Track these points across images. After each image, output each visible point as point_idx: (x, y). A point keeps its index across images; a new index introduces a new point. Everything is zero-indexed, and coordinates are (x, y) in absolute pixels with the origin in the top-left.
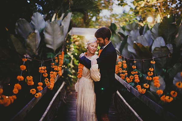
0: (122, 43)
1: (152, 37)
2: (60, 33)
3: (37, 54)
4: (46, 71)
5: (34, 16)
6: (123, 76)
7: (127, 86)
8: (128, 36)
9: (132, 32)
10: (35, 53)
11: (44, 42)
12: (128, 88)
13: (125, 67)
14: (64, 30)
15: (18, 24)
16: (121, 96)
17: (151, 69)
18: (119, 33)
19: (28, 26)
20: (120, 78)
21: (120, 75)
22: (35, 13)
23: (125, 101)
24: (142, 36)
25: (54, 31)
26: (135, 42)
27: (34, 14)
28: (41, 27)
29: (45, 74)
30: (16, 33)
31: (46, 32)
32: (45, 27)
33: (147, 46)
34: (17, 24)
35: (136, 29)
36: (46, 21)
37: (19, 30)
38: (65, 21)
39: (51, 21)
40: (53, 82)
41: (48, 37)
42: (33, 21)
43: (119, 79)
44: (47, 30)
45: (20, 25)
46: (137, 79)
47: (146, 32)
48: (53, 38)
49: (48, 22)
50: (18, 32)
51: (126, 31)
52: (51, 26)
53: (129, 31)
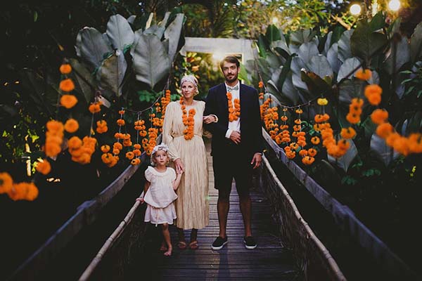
0: (283, 69)
1: (339, 56)
2: (161, 53)
3: (120, 94)
4: (144, 127)
5: (112, 22)
6: (273, 134)
7: (276, 150)
8: (294, 55)
9: (303, 47)
10: (116, 92)
11: (132, 70)
12: (278, 153)
14: (170, 46)
15: (82, 38)
18: (276, 49)
19: (101, 40)
20: (269, 136)
21: (270, 131)
22: (114, 16)
24: (320, 55)
25: (150, 49)
26: (303, 69)
27: (111, 18)
28: (125, 43)
29: (143, 132)
30: (78, 54)
31: (136, 51)
32: (133, 44)
34: (79, 38)
35: (311, 40)
36: (136, 32)
37: (84, 49)
38: (171, 30)
39: (144, 30)
41: (138, 61)
42: (109, 30)
43: (268, 139)
44: (138, 49)
45: (86, 39)
46: (286, 137)
47: (331, 46)
48: (150, 64)
49: (139, 32)
50: (81, 52)
51: (291, 45)
52: (145, 41)
53: (297, 45)
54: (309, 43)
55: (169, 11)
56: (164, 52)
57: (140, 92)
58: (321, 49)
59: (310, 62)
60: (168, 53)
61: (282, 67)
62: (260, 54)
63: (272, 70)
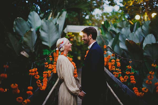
0: (114, 40)
1: (142, 34)
3: (34, 51)
4: (37, 73)
5: (31, 15)
6: (117, 75)
7: (121, 86)
8: (119, 33)
9: (123, 30)
10: (32, 49)
12: (123, 88)
13: (119, 65)
14: (59, 28)
15: (16, 23)
16: (115, 95)
17: (152, 72)
18: (111, 30)
19: (25, 24)
20: (113, 75)
21: (114, 73)
22: (32, 12)
23: (119, 100)
24: (133, 33)
25: (49, 28)
26: (127, 39)
27: (30, 13)
28: (36, 26)
29: (37, 76)
30: (14, 31)
31: (42, 29)
32: (41, 26)
33: (138, 43)
34: (15, 23)
35: (127, 26)
36: (42, 20)
37: (17, 28)
38: (60, 20)
39: (47, 19)
40: (46, 83)
41: (43, 34)
42: (29, 19)
43: (112, 77)
44: (43, 28)
45: (18, 24)
46: (133, 80)
47: (136, 29)
48: (49, 36)
49: (44, 20)
50: (16, 30)
51: (117, 29)
52: (46, 24)
53: (120, 28)
54: (126, 28)
55: (60, 12)
56: (56, 30)
57: (43, 50)
58: (132, 30)
59: (128, 36)
60: (58, 31)
61: (113, 39)
62: (102, 33)
63: (108, 40)
